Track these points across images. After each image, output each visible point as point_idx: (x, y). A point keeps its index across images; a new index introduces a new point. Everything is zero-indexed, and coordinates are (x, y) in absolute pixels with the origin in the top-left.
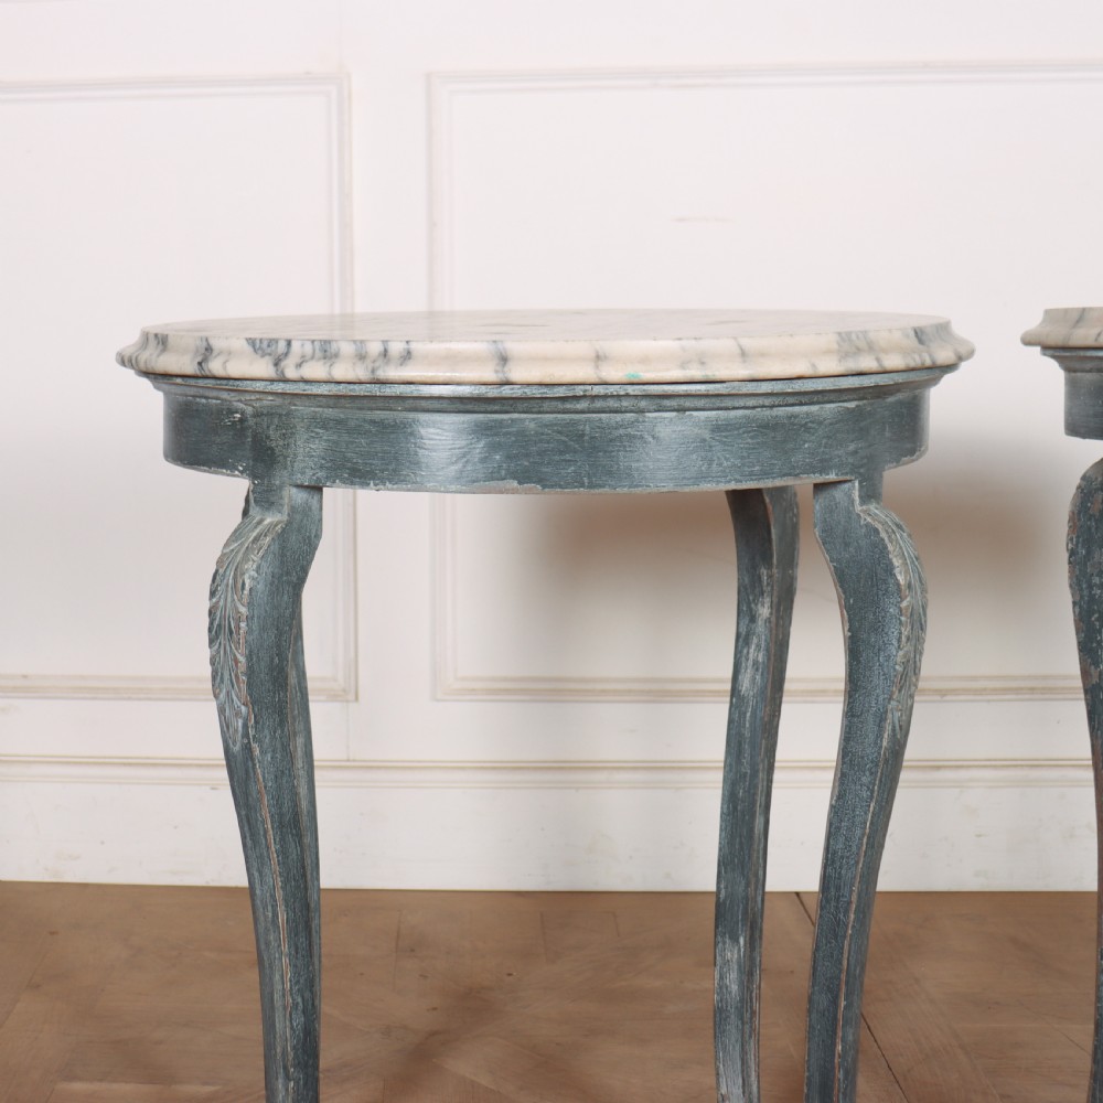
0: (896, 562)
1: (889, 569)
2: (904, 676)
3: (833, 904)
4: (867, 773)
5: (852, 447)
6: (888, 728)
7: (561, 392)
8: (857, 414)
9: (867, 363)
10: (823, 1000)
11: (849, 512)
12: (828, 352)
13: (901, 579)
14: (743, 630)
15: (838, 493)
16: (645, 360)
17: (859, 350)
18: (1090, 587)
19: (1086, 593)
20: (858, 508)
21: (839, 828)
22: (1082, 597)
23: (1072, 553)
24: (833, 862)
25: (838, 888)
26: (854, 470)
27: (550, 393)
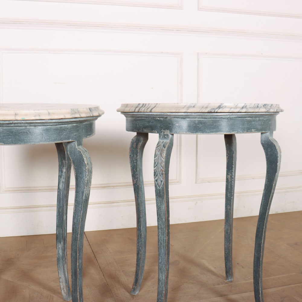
0: (85, 159)
1: (83, 160)
2: (87, 183)
3: (75, 233)
4: (81, 205)
5: (75, 134)
6: (84, 195)
7: (7, 122)
8: (77, 127)
9: (77, 115)
10: (74, 254)
11: (75, 148)
12: (69, 113)
13: (86, 162)
14: (60, 174)
15: (72, 144)
16: (26, 115)
17: (76, 113)
18: (134, 163)
19: (133, 164)
20: (77, 147)
21: (75, 217)
22: (132, 165)
23: (130, 156)
24: (74, 224)
25: (76, 230)
26: (75, 139)
27: (4, 122)
